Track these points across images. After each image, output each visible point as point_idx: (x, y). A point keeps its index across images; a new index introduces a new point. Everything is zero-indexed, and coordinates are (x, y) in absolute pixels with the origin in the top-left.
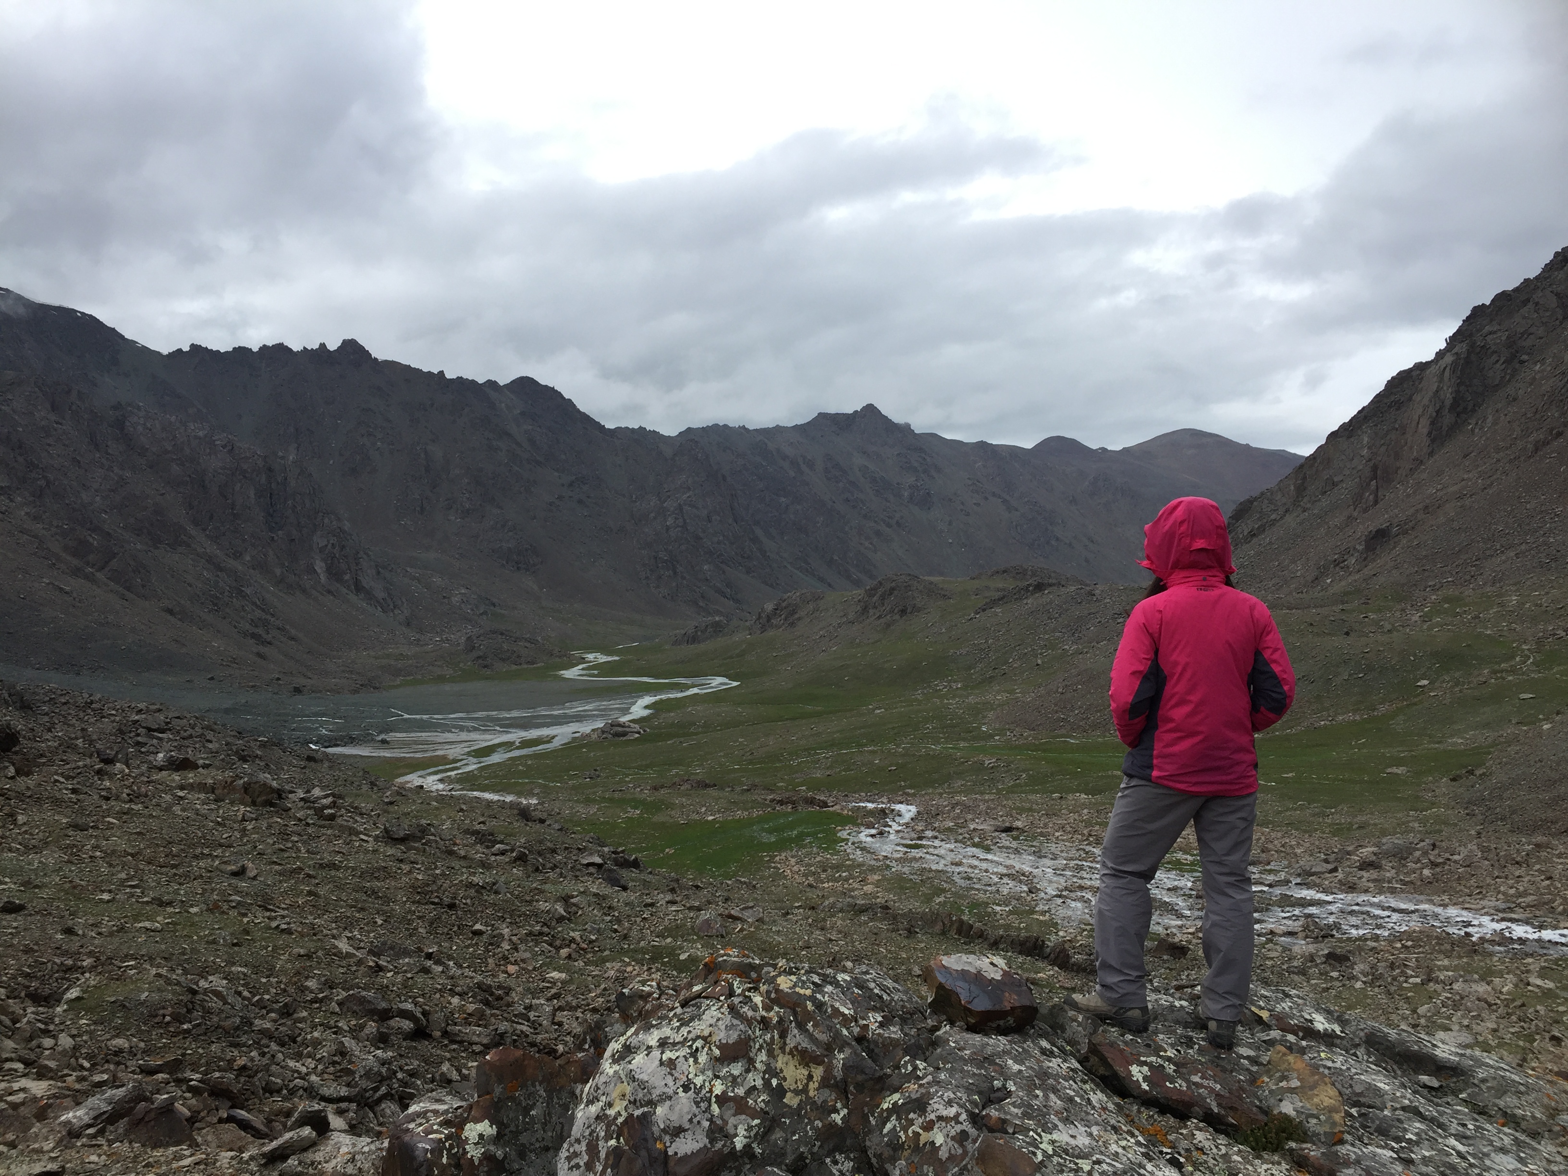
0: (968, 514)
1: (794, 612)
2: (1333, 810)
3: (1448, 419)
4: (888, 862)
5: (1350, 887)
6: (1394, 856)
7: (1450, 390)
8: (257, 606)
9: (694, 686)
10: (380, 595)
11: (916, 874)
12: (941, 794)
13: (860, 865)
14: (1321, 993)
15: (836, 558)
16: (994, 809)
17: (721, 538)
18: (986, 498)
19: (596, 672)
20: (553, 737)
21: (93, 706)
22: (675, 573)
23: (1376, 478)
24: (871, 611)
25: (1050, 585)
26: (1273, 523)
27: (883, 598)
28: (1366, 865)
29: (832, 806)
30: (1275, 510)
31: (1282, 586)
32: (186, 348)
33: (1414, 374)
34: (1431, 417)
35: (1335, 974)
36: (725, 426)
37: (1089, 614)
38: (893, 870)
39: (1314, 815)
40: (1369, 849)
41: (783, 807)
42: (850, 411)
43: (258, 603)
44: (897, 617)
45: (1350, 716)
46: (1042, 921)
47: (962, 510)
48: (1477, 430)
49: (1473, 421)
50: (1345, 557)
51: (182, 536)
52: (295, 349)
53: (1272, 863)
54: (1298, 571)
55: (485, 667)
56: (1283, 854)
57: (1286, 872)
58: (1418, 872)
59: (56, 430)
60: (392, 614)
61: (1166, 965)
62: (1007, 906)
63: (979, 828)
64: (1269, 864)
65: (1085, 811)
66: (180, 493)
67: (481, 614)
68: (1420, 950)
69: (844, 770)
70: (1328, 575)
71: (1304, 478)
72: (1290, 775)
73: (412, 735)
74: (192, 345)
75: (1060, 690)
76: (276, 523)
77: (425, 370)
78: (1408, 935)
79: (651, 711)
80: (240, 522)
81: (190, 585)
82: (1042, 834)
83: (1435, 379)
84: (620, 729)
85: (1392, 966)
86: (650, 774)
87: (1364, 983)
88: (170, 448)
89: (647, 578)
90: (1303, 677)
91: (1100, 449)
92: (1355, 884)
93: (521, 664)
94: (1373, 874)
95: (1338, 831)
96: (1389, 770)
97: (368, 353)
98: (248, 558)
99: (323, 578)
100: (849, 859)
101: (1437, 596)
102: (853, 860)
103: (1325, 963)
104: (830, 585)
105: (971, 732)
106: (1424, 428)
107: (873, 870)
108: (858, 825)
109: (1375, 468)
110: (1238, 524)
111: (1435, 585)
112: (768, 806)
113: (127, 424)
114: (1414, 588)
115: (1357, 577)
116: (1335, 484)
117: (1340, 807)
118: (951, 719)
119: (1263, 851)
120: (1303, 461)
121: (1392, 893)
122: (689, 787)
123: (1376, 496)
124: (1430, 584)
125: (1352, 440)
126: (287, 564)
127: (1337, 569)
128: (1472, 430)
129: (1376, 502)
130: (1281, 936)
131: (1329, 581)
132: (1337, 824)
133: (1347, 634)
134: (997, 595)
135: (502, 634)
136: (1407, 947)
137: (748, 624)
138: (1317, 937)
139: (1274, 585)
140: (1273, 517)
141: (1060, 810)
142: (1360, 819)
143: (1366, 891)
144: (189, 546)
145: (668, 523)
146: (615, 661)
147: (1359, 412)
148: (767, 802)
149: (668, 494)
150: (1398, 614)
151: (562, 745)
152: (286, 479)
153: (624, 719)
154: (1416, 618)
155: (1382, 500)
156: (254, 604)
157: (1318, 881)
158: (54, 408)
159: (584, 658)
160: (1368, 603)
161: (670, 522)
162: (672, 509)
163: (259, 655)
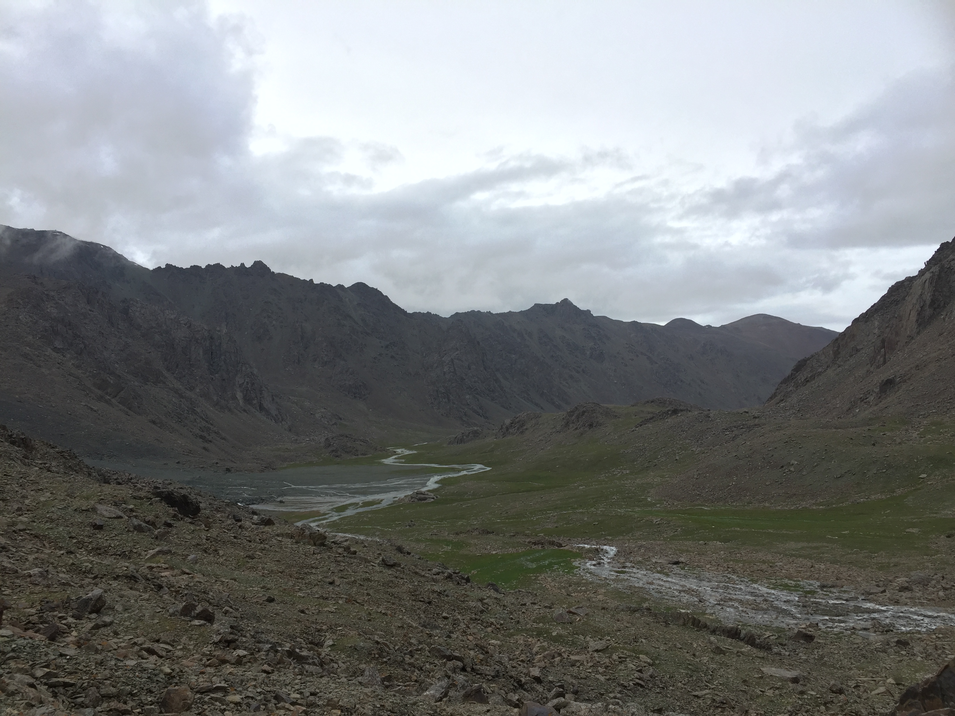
0: (626, 365)
1: (522, 425)
2: (876, 555)
3: (928, 312)
4: (608, 581)
5: (895, 602)
6: (919, 583)
7: (929, 294)
8: (203, 419)
9: (464, 470)
10: (274, 412)
11: (627, 589)
12: (629, 540)
13: (591, 583)
14: (898, 663)
15: (545, 391)
16: (665, 550)
17: (476, 379)
18: (637, 356)
19: (403, 460)
20: (382, 500)
21: (132, 481)
22: (449, 400)
23: (884, 347)
24: (571, 425)
25: (682, 411)
26: (820, 374)
27: (578, 417)
28: (903, 589)
29: (565, 546)
30: (820, 366)
31: (828, 413)
32: (163, 266)
33: (906, 283)
34: (917, 311)
35: (903, 653)
36: (479, 311)
37: (707, 429)
38: (612, 586)
39: (865, 557)
40: (902, 579)
41: (536, 546)
42: (554, 303)
43: (204, 417)
44: (587, 429)
45: (879, 496)
46: (712, 619)
47: (622, 363)
48: (947, 319)
49: (944, 313)
50: (867, 396)
51: (161, 378)
52: (226, 267)
53: (844, 587)
54: (837, 404)
55: (337, 456)
56: (849, 581)
57: (855, 592)
58: (936, 593)
59: (90, 315)
60: (281, 424)
61: (803, 646)
62: (688, 610)
63: (659, 562)
64: (842, 587)
65: (722, 552)
66: (159, 352)
67: (333, 425)
68: (948, 639)
69: (566, 524)
70: (857, 407)
71: (839, 347)
72: (846, 532)
73: (297, 498)
74: (167, 265)
75: (696, 477)
76: (214, 370)
77: (302, 279)
78: (938, 630)
79: (439, 485)
80: (193, 369)
81: (165, 407)
82: (698, 566)
83: (920, 288)
84: (422, 496)
85: (936, 648)
86: (446, 524)
87: (922, 658)
88: (154, 326)
89: (432, 403)
90: (849, 471)
91: (707, 326)
92: (898, 600)
93: (358, 455)
94: (908, 594)
95: (881, 568)
96: (908, 530)
97: (269, 269)
98: (198, 391)
99: (241, 402)
100: (583, 579)
101: (927, 421)
102: (586, 580)
103: (896, 646)
104: (542, 408)
105: (641, 502)
106: (914, 317)
107: (600, 586)
108: (583, 558)
109: (883, 341)
110: (797, 374)
111: (925, 414)
112: (527, 546)
113: (130, 311)
114: (912, 416)
115: (875, 408)
116: (858, 350)
117: (880, 553)
118: (628, 493)
119: (837, 579)
120: (838, 336)
121: (922, 606)
122: (477, 533)
123: (885, 358)
124: (922, 413)
125: (868, 323)
126: (220, 394)
127: (862, 403)
128: (944, 319)
129: (885, 362)
130: (859, 631)
131: (857, 411)
132: (880, 563)
133: (874, 445)
134: (649, 416)
135: (347, 437)
136: (939, 638)
137: (494, 432)
138: (883, 632)
139: (822, 413)
140: (820, 370)
141: (707, 552)
142: (894, 560)
143: (906, 604)
144: (164, 383)
145: (445, 370)
146: (414, 453)
147: (872, 307)
148: (526, 543)
149: (445, 352)
150: (904, 432)
151: (388, 505)
152: (221, 343)
153: (424, 490)
154: (915, 435)
155: (889, 361)
156: (202, 418)
157: (875, 598)
158: (89, 302)
159: (395, 452)
160: (884, 426)
161: (446, 369)
162: (447, 362)
163: (204, 448)
